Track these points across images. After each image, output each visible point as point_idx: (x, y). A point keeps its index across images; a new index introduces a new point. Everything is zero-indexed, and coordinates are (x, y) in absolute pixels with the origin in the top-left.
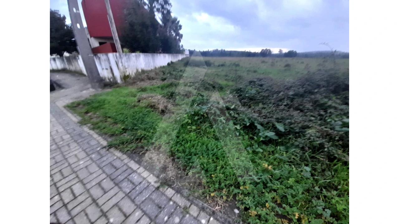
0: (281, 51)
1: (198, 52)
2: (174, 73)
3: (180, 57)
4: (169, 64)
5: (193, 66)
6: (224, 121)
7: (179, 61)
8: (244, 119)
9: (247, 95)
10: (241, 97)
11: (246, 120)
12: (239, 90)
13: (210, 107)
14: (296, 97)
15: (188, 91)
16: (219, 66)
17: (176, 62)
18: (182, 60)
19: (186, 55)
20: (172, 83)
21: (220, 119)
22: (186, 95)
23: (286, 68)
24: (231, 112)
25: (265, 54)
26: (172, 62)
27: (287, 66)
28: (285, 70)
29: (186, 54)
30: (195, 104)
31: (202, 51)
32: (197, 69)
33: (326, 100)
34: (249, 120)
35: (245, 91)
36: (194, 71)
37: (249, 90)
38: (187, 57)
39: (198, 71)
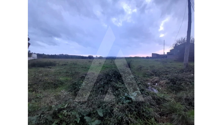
0: (96, 56)
5: (38, 66)
8: (76, 116)
12: (74, 84)
14: (105, 85)
16: (62, 65)
19: (33, 57)
24: (65, 111)
25: (90, 57)
27: (100, 63)
31: (51, 55)
33: (116, 84)
34: (79, 116)
35: (78, 85)
36: (38, 71)
37: (81, 83)
38: (35, 59)
39: (42, 71)
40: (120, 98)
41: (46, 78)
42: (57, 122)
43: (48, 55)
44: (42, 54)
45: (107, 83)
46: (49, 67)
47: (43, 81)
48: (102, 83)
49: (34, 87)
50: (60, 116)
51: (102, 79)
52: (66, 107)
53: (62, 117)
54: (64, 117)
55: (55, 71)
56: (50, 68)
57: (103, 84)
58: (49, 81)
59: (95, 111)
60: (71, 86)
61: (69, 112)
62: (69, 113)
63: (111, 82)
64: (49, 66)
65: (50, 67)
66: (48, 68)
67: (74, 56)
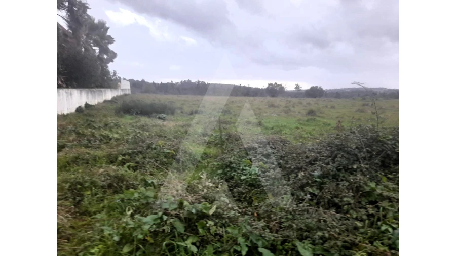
0: (298, 87)
1: (151, 84)
2: (88, 131)
3: (109, 95)
4: (79, 110)
5: (137, 114)
6: (194, 249)
7: (105, 101)
8: (237, 238)
9: (243, 177)
10: (232, 182)
11: (241, 240)
12: (227, 166)
13: (161, 218)
14: (326, 180)
15: (116, 177)
17: (99, 104)
18: (114, 100)
19: (122, 90)
20: (77, 158)
21: (183, 244)
22: (110, 186)
23: (310, 117)
24: (210, 223)
25: (274, 91)
26: (87, 105)
27: (311, 113)
28: (308, 121)
29: (124, 88)
30: (129, 210)
31: (160, 83)
32: (144, 120)
33: (373, 185)
34: (246, 241)
35: (239, 169)
36: (138, 124)
37: (245, 166)
38: (126, 95)
39: (147, 125)
40: (384, 228)
41: (161, 142)
42: (194, 241)
43: (154, 84)
44: (140, 80)
45: (335, 177)
46: (160, 116)
47: (155, 149)
48: (316, 173)
49: (138, 159)
50: (200, 230)
51: (316, 160)
52: (213, 215)
53: (205, 234)
54: (209, 236)
55: (177, 129)
56: (163, 119)
57: (319, 177)
58: (168, 151)
59: (288, 245)
60: (219, 172)
61: (219, 228)
62: (220, 231)
63: (352, 174)
64: (161, 113)
65: (163, 115)
66: (159, 118)
67: (222, 85)
